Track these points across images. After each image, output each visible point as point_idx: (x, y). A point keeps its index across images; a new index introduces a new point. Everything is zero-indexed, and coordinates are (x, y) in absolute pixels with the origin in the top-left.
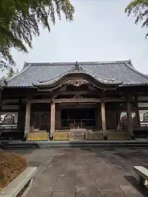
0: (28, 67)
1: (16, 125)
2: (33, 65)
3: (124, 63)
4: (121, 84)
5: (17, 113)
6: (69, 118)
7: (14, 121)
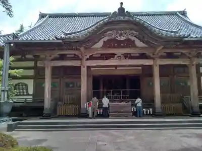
0: (45, 18)
1: (31, 97)
2: (51, 16)
3: (176, 14)
4: (187, 37)
5: (32, 81)
6: (102, 87)
7: (27, 92)
